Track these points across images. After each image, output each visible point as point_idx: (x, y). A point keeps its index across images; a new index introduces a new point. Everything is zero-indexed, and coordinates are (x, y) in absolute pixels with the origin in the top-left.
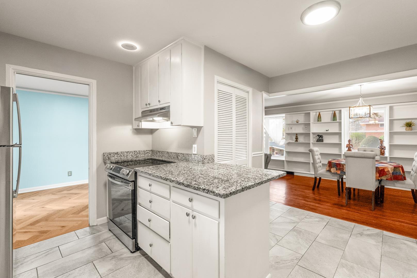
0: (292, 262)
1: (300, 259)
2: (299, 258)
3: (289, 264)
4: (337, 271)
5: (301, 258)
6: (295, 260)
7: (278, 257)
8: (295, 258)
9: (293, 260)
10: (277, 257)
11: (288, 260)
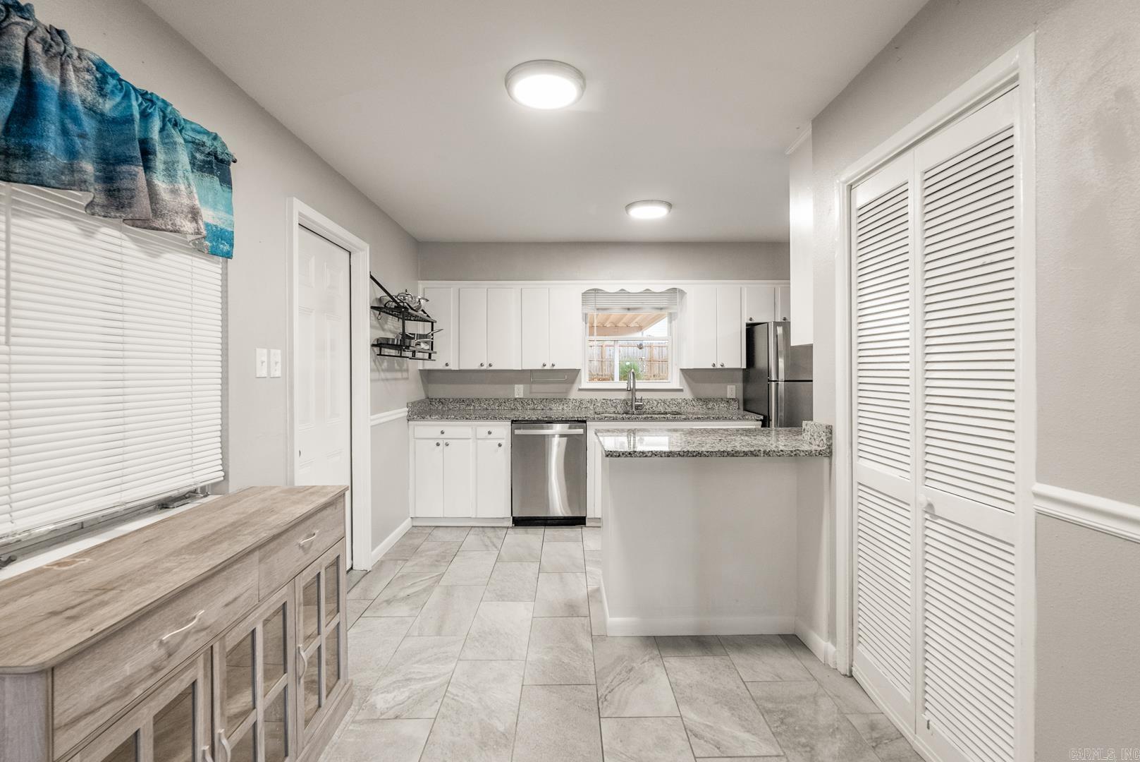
0: (607, 684)
1: (598, 703)
2: (602, 703)
3: (609, 679)
4: (517, 713)
5: (599, 708)
6: (606, 695)
7: (640, 683)
8: (608, 698)
9: (610, 692)
10: (642, 682)
11: (618, 685)
